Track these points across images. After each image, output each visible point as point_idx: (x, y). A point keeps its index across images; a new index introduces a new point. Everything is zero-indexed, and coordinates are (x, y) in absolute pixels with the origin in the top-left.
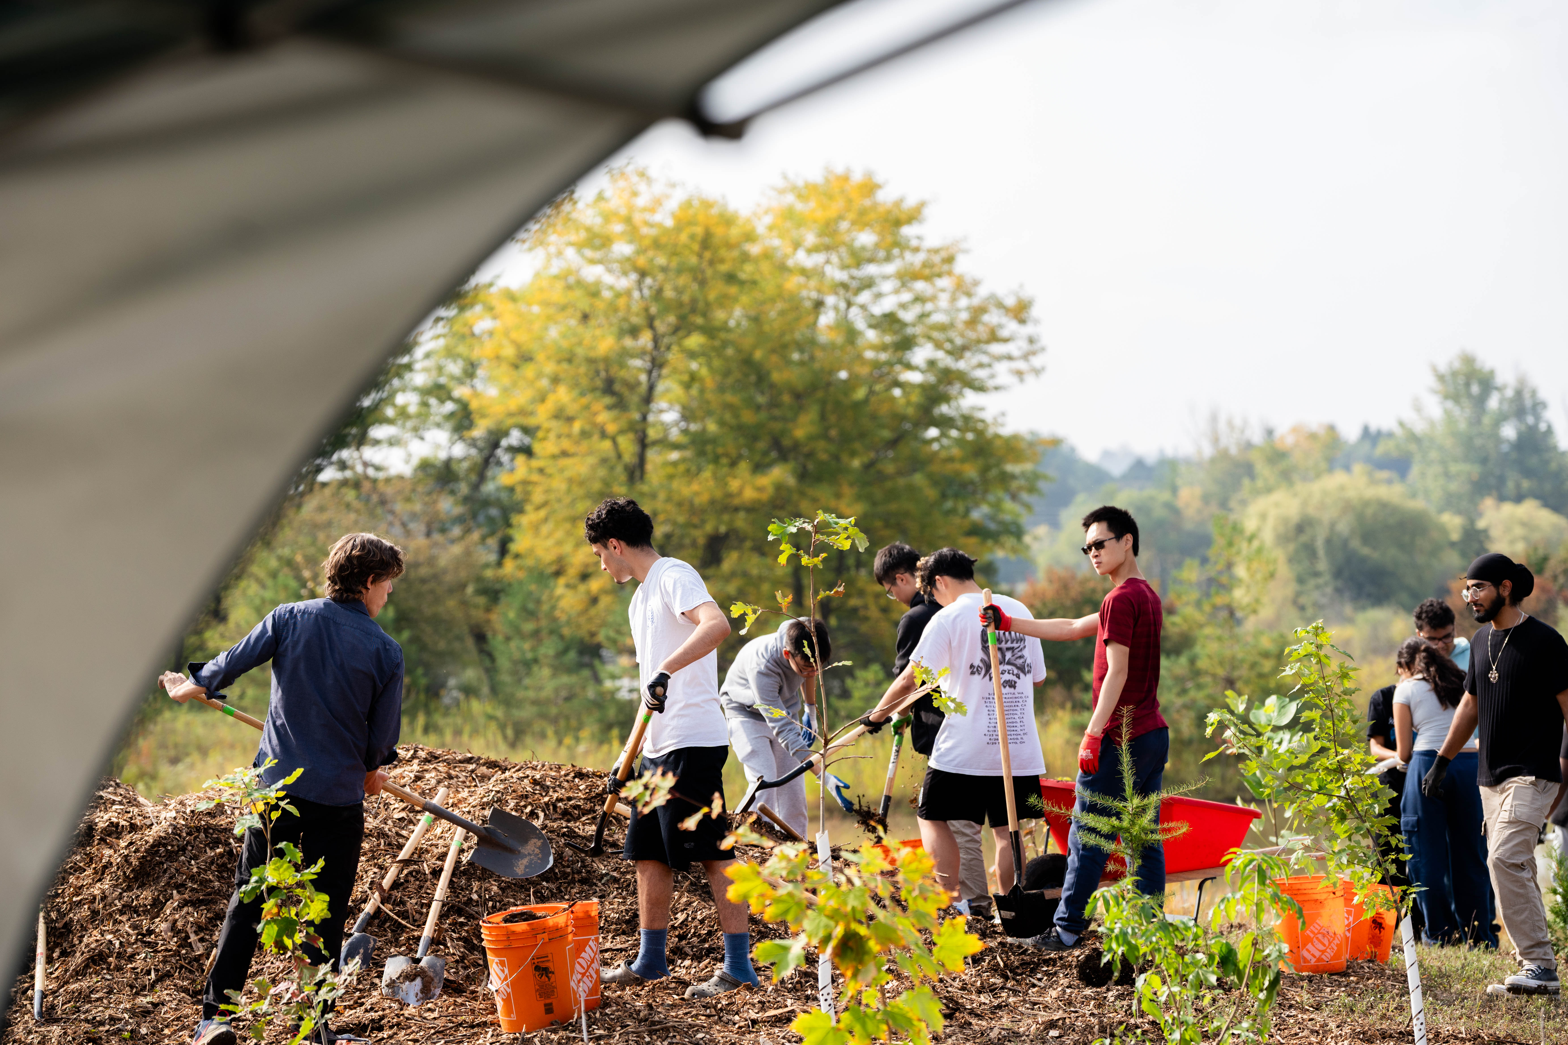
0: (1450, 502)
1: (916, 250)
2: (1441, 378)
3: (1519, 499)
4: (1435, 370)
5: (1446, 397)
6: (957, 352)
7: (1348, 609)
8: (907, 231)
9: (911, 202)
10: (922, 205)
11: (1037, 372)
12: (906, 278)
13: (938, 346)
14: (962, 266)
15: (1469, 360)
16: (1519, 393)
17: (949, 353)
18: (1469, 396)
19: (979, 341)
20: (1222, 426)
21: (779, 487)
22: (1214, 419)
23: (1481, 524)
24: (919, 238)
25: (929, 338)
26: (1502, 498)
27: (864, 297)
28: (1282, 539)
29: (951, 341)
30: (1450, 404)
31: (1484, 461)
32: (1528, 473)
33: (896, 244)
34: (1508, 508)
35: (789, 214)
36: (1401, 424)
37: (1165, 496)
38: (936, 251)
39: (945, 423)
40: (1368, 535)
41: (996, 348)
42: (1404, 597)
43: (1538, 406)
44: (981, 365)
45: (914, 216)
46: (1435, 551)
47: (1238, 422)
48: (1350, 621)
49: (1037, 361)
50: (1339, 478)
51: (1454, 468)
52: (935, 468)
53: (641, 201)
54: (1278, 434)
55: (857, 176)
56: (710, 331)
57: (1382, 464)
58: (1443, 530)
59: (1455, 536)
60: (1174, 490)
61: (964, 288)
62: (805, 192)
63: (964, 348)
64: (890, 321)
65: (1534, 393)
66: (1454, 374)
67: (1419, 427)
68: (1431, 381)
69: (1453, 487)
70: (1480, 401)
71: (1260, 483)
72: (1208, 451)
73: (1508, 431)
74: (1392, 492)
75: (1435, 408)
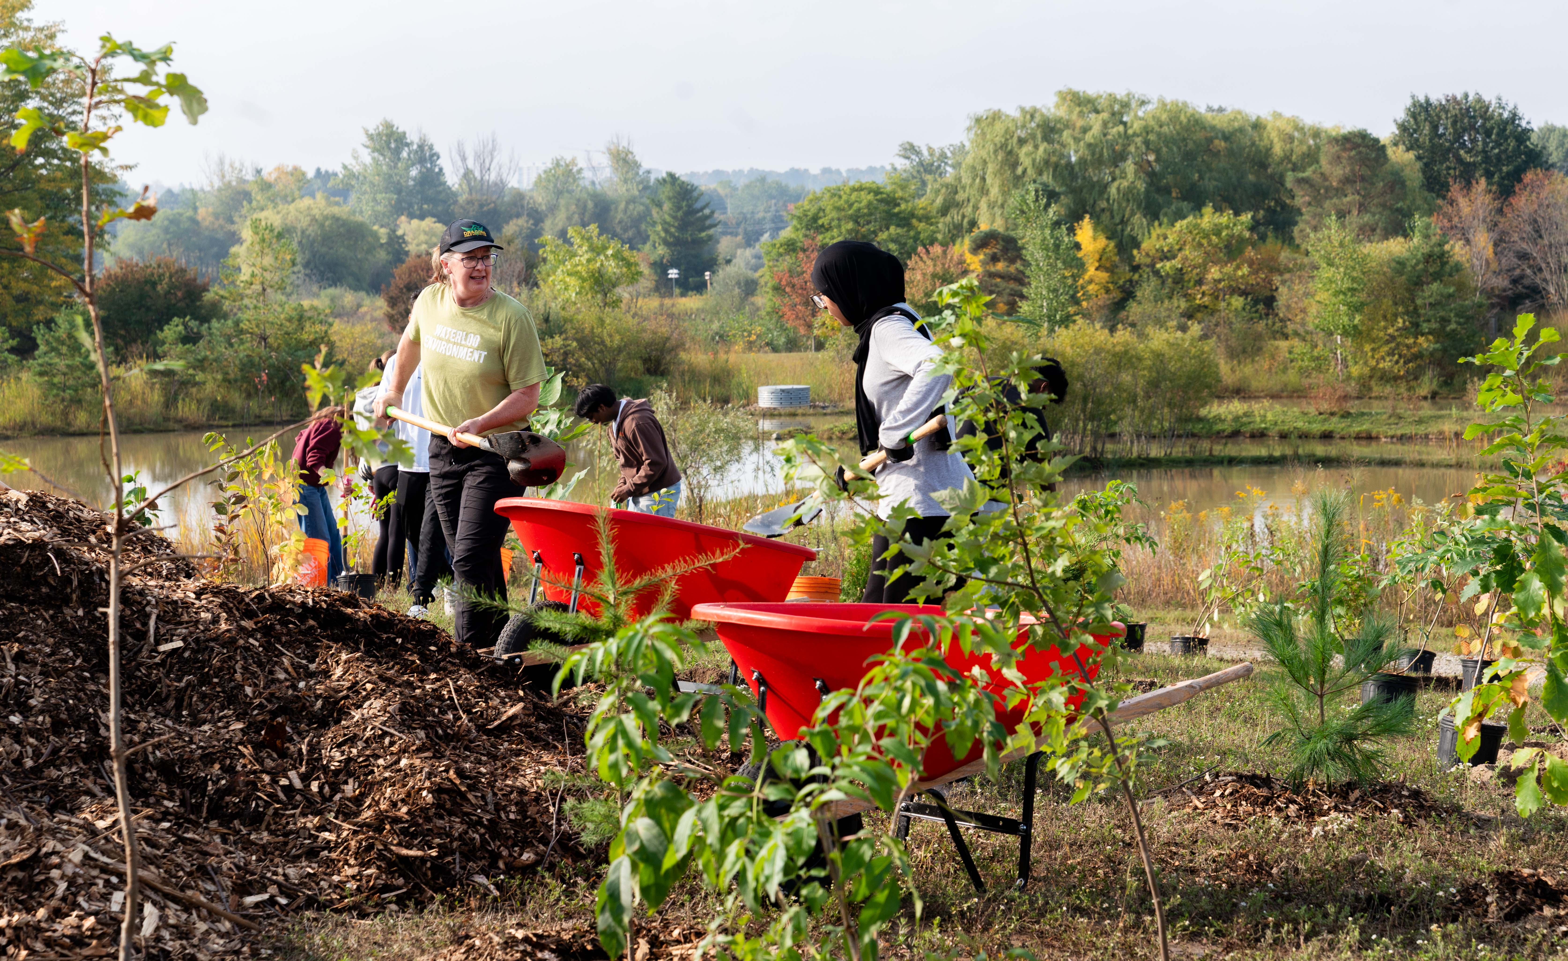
0: (376, 217)
1: (27, 29)
2: (371, 137)
3: (422, 217)
4: (366, 132)
5: (375, 150)
6: (58, 103)
7: (315, 288)
8: (21, 15)
13: (43, 98)
14: (60, 40)
15: (389, 126)
16: (421, 147)
17: (51, 103)
18: (389, 148)
19: (73, 96)
20: (227, 167)
22: (221, 162)
23: (400, 232)
24: (29, 20)
25: (38, 93)
26: (411, 216)
29: (52, 95)
30: (376, 155)
31: (399, 192)
32: (426, 200)
33: (13, 24)
34: (415, 222)
36: (345, 167)
37: (190, 213)
38: (41, 30)
39: (49, 154)
40: (327, 238)
42: (350, 279)
43: (434, 156)
44: (74, 113)
46: (370, 250)
47: (237, 165)
48: (317, 295)
50: (307, 202)
51: (379, 197)
52: (43, 185)
54: (264, 173)
57: (335, 192)
58: (375, 236)
59: (383, 241)
60: (195, 209)
63: (63, 100)
65: (431, 148)
66: (379, 134)
67: (356, 169)
68: (365, 140)
69: (379, 208)
70: (397, 152)
71: (254, 204)
72: (217, 184)
73: (414, 172)
74: (342, 211)
75: (366, 157)
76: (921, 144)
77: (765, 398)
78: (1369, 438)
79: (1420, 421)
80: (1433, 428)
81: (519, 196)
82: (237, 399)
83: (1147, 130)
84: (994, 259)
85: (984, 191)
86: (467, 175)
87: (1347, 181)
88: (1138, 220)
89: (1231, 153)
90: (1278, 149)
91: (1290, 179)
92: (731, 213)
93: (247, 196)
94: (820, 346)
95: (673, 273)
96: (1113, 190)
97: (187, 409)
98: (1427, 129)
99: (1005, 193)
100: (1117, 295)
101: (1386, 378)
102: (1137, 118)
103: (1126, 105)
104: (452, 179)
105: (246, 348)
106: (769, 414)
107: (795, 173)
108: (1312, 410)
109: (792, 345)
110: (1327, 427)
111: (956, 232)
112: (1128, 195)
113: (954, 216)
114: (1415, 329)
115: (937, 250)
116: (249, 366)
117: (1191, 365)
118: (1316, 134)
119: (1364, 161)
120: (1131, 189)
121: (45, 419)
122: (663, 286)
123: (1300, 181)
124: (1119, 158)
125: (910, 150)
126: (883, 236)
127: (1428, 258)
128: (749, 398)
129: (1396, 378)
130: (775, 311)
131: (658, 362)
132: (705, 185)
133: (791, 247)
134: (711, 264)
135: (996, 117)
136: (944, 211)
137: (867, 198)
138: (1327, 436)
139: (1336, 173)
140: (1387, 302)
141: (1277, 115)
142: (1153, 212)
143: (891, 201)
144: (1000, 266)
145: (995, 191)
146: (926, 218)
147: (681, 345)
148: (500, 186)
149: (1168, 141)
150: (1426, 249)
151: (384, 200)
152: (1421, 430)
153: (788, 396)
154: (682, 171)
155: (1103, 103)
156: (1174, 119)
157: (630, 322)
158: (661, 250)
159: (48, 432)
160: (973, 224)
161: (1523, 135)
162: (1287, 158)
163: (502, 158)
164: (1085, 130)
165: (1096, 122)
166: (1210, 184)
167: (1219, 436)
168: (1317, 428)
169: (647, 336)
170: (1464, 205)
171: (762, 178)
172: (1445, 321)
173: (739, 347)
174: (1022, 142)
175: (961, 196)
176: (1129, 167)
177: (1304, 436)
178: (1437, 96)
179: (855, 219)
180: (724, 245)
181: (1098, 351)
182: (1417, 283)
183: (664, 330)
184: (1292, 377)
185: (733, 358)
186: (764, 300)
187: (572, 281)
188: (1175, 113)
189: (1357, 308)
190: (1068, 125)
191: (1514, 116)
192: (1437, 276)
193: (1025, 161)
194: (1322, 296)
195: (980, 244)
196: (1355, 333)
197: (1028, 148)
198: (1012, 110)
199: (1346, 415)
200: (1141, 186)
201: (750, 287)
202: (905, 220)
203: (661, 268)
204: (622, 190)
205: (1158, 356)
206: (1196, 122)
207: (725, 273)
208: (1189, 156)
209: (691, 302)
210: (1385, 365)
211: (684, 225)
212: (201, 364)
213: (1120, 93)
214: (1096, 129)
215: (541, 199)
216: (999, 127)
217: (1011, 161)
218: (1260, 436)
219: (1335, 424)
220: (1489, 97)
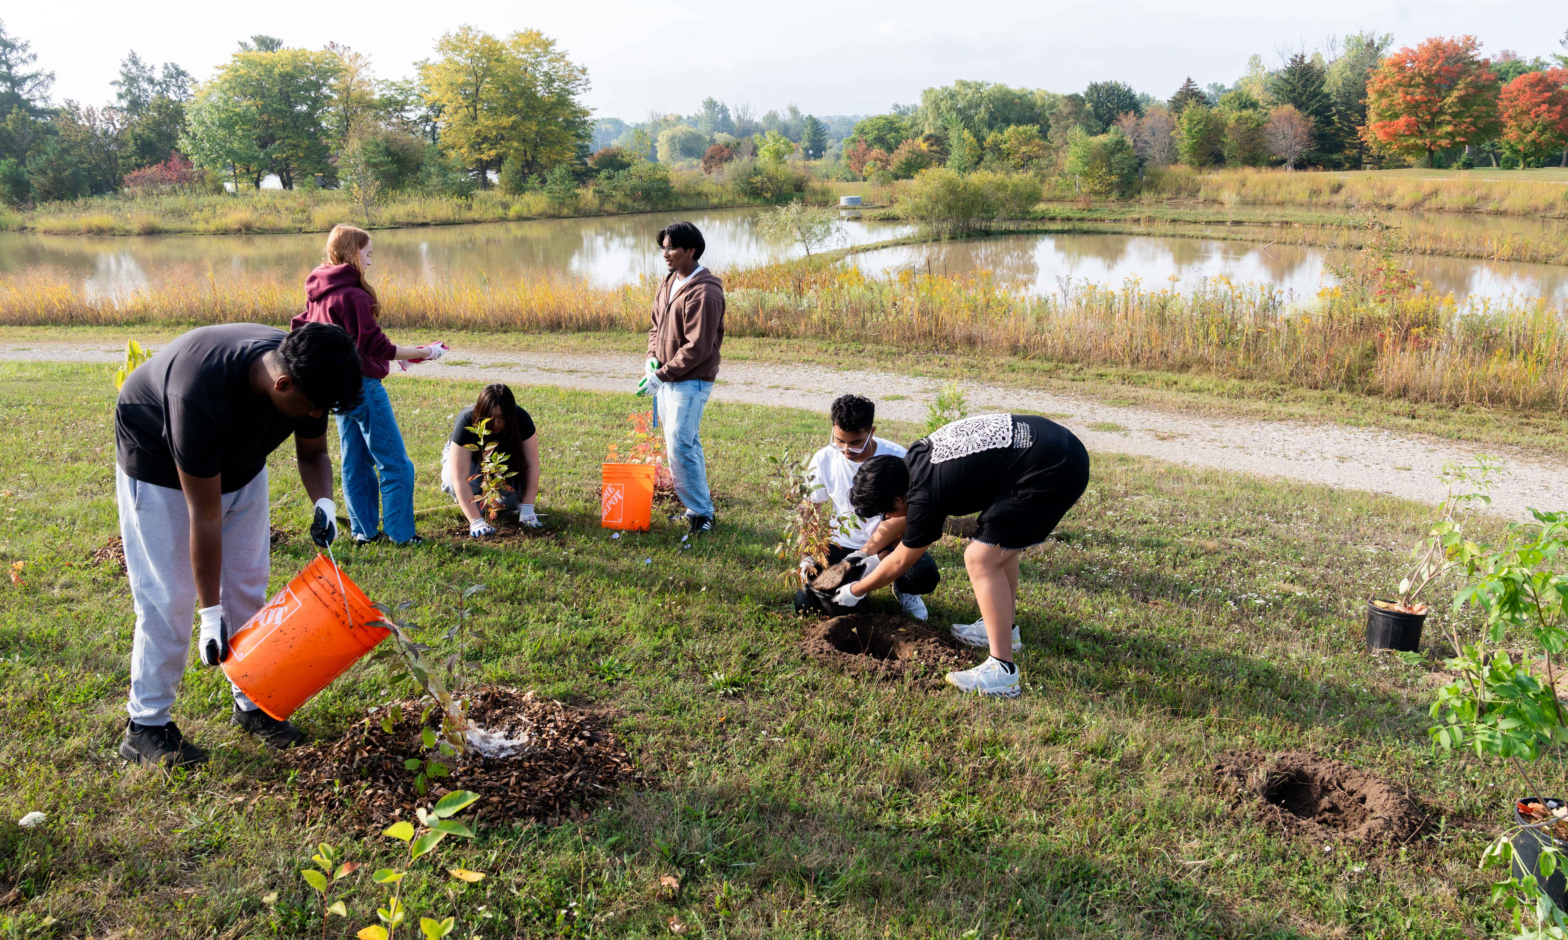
0: (707, 133)
1: (553, 54)
2: (705, 103)
4: (703, 101)
5: (706, 108)
6: (567, 83)
8: (551, 48)
9: (551, 39)
10: (554, 41)
11: (590, 89)
12: (551, 61)
13: (561, 81)
14: (567, 58)
15: (711, 99)
16: (722, 107)
17: (565, 83)
18: (711, 107)
19: (572, 80)
21: (514, 122)
23: (714, 137)
24: (554, 50)
25: (559, 79)
26: (719, 132)
27: (539, 67)
28: (667, 141)
29: (564, 80)
30: (706, 110)
31: (714, 123)
32: (724, 126)
33: (548, 51)
35: (515, 42)
36: (695, 114)
38: (559, 54)
39: (565, 104)
40: (687, 140)
41: (577, 82)
43: (727, 110)
44: (573, 87)
45: (552, 43)
46: (704, 144)
47: (657, 113)
49: (589, 86)
50: (682, 127)
51: (707, 125)
53: (470, 37)
54: (666, 116)
55: (534, 31)
56: (492, 76)
57: (691, 123)
58: (706, 139)
59: (708, 141)
61: (568, 64)
62: (519, 35)
63: (569, 82)
64: (546, 74)
65: (726, 107)
66: (707, 102)
67: (699, 115)
68: (702, 104)
69: (707, 129)
70: (714, 109)
71: (663, 127)
73: (720, 116)
74: (693, 130)
75: (703, 110)
76: (900, 104)
77: (843, 201)
78: (1102, 220)
79: (1122, 213)
80: (1128, 216)
81: (757, 124)
82: (630, 203)
83: (989, 95)
84: (932, 145)
85: (927, 119)
86: (739, 117)
87: (1070, 114)
88: (985, 130)
89: (1021, 104)
90: (1039, 103)
91: (1047, 113)
92: (832, 130)
93: (660, 124)
94: (865, 179)
95: (811, 152)
96: (976, 118)
97: (608, 207)
98: (1096, 95)
99: (935, 120)
100: (977, 159)
101: (1095, 193)
102: (986, 91)
103: (981, 86)
104: (733, 118)
105: (634, 181)
106: (845, 208)
107: (855, 116)
108: (1075, 208)
109: (854, 179)
110: (1081, 215)
111: (916, 135)
112: (982, 120)
113: (915, 129)
114: (1110, 172)
115: (910, 141)
116: (634, 189)
117: (1029, 189)
118: (1054, 97)
119: (1076, 105)
120: (982, 118)
121: (551, 211)
122: (807, 157)
123: (1051, 114)
124: (978, 105)
125: (896, 106)
126: (889, 136)
127: (1117, 143)
128: (836, 201)
129: (1100, 193)
130: (847, 166)
131: (800, 187)
132: (823, 121)
133: (854, 141)
134: (824, 149)
135: (932, 90)
136: (912, 127)
137: (883, 121)
138: (1081, 220)
139: (1065, 111)
140: (1098, 161)
141: (1039, 89)
142: (991, 127)
143: (892, 123)
144: (934, 148)
145: (931, 119)
146: (906, 129)
147: (809, 179)
148: (751, 122)
149: (997, 99)
150: (1116, 139)
151: (709, 127)
152: (1123, 217)
153: (852, 201)
154: (815, 116)
155: (972, 85)
156: (1000, 90)
157: (789, 170)
158: (807, 144)
159: (552, 217)
160: (922, 132)
161: (1132, 97)
162: (1043, 106)
163: (751, 110)
164: (966, 95)
165: (970, 92)
166: (1013, 116)
167: (1034, 219)
168: (1078, 216)
169: (796, 176)
170: (1125, 122)
171: (844, 118)
172: (1123, 169)
173: (834, 179)
174: (942, 100)
175: (918, 121)
176: (983, 109)
177: (1069, 219)
178: (1100, 82)
179: (878, 129)
180: (830, 142)
181: (990, 182)
182: (1112, 153)
183: (802, 173)
184: (1058, 193)
185: (830, 184)
186: (843, 162)
187: (767, 154)
188: (1000, 88)
189: (1086, 164)
190: (959, 93)
191: (1130, 90)
192: (1120, 151)
193: (943, 107)
194: (1071, 159)
195: (927, 139)
196: (1085, 174)
197: (944, 102)
198: (938, 88)
199: (1090, 210)
200: (987, 117)
201: (838, 157)
202: (897, 130)
203: (806, 150)
204: (794, 123)
205: (1016, 185)
206: (1008, 92)
207: (829, 151)
208: (1005, 105)
209: (817, 163)
210: (1097, 188)
211: (815, 134)
212: (615, 188)
213: (979, 81)
214: (970, 95)
215: (765, 126)
216: (933, 95)
217: (937, 107)
218: (1053, 219)
219: (1085, 214)
220: (1120, 82)
